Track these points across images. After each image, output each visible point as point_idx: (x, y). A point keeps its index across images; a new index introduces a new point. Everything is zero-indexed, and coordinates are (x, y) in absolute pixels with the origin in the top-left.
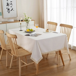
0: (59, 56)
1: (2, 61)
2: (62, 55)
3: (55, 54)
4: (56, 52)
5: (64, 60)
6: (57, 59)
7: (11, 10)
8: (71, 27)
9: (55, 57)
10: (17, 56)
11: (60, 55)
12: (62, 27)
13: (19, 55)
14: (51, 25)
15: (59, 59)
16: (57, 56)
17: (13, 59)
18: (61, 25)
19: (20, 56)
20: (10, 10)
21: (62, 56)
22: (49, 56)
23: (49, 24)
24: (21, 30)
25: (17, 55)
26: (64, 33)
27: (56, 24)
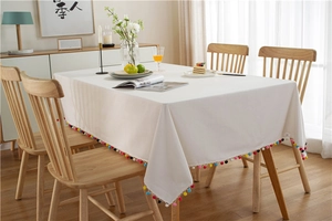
1: (23, 202)
3: (241, 170)
4: (244, 159)
7: (72, 9)
10: (69, 184)
13: (79, 177)
14: (221, 55)
18: (265, 52)
19: (80, 183)
20: (68, 6)
22: (216, 176)
23: (215, 54)
25: (70, 180)
26: (284, 78)
27: (244, 51)
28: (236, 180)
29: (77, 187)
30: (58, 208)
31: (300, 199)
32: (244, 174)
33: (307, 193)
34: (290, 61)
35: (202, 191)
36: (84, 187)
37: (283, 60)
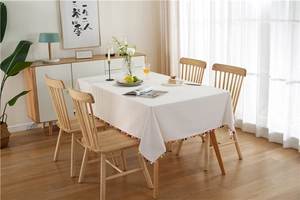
0: (209, 148)
1: (59, 163)
5: (223, 159)
6: (206, 156)
8: (243, 72)
9: (200, 153)
10: (95, 151)
12: (218, 72)
14: (189, 66)
15: (211, 157)
17: (89, 158)
18: (216, 67)
19: (102, 150)
21: (220, 149)
22: (183, 148)
23: (185, 65)
24: (110, 80)
26: (223, 88)
27: (203, 65)
28: (198, 150)
30: (87, 165)
31: (235, 163)
32: (202, 146)
33: (240, 159)
35: (174, 157)
36: (104, 153)
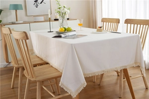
2: (130, 78)
3: (116, 77)
7: (41, 3)
11: (125, 79)
16: (121, 81)
20: (39, 2)
25: (33, 78)
29: (35, 81)
34: (139, 26)
37: (136, 25)
